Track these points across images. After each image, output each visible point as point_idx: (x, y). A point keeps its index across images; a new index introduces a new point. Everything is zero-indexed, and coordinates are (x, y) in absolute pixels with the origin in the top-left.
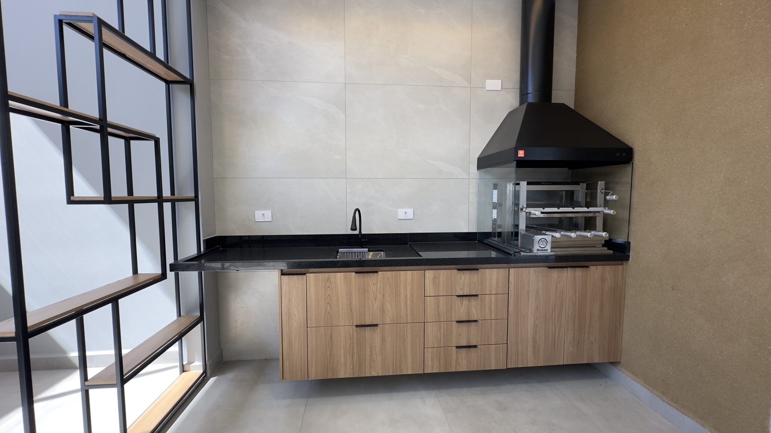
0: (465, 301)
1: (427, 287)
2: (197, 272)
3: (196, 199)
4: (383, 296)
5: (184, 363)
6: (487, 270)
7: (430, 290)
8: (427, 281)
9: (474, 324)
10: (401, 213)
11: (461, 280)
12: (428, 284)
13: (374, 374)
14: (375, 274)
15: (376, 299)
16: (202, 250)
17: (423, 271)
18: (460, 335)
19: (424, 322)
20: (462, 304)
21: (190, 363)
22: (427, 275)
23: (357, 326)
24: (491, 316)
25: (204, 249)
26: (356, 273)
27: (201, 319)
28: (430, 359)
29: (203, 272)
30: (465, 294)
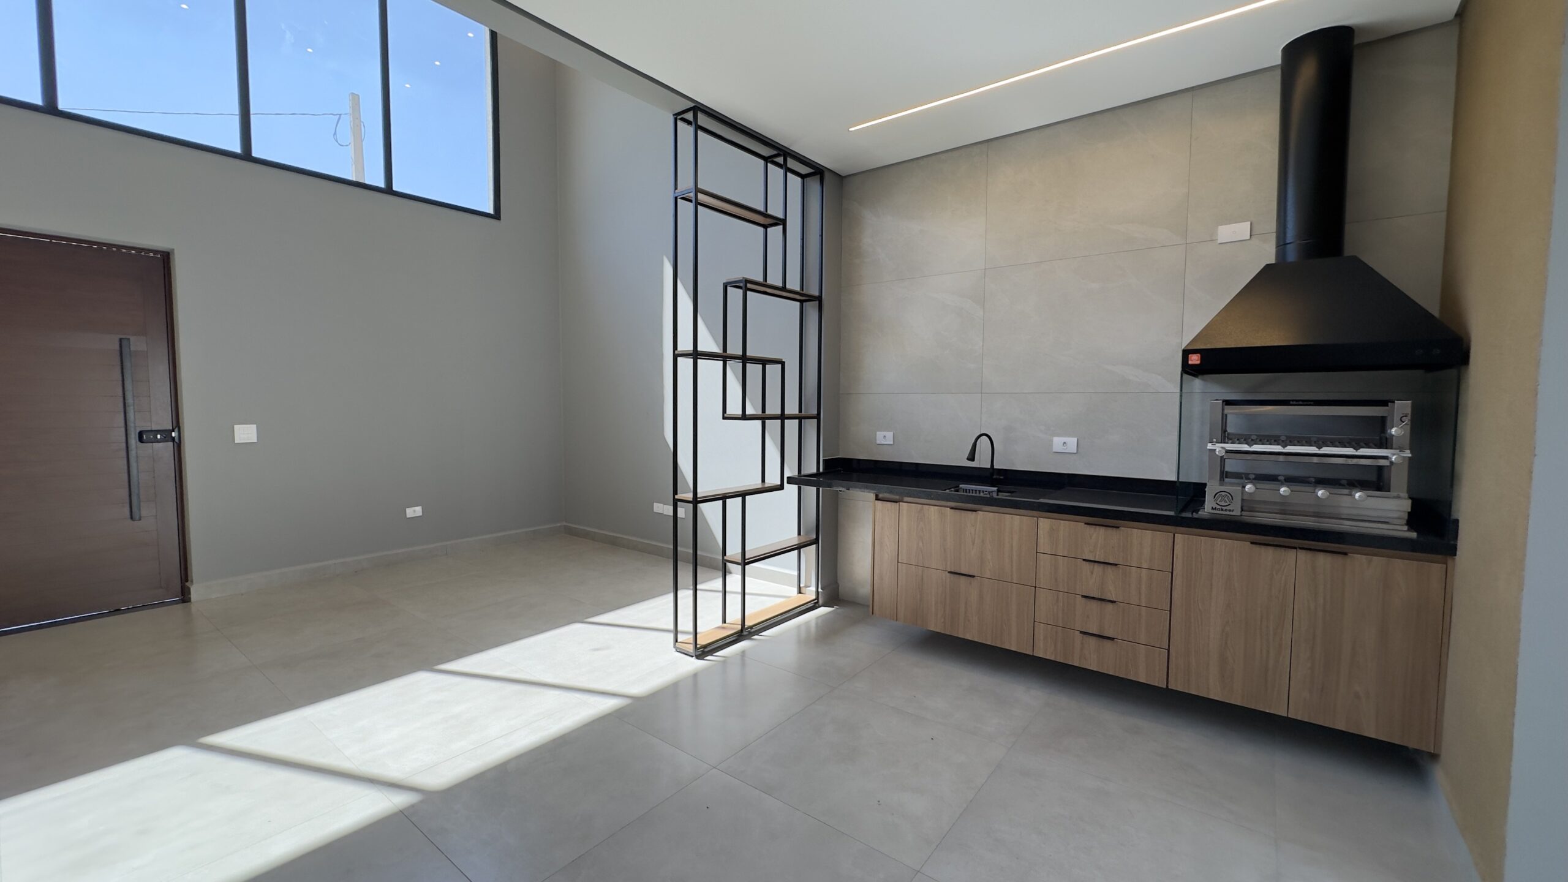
0: (1098, 569)
1: (1041, 541)
2: (815, 488)
3: (818, 417)
4: (983, 541)
5: (801, 585)
6: (1135, 531)
7: (1044, 545)
8: (1040, 532)
9: (1110, 606)
10: (1058, 443)
11: (1091, 538)
12: (1042, 536)
13: (969, 637)
14: (974, 513)
15: (973, 544)
16: (821, 470)
17: (1035, 518)
18: (1088, 617)
19: (1035, 587)
20: (1092, 573)
21: (806, 586)
22: (1040, 524)
23: (949, 572)
24: (1140, 599)
25: (823, 470)
26: (952, 508)
27: (816, 541)
28: (1042, 638)
29: (821, 489)
30: (1097, 560)
